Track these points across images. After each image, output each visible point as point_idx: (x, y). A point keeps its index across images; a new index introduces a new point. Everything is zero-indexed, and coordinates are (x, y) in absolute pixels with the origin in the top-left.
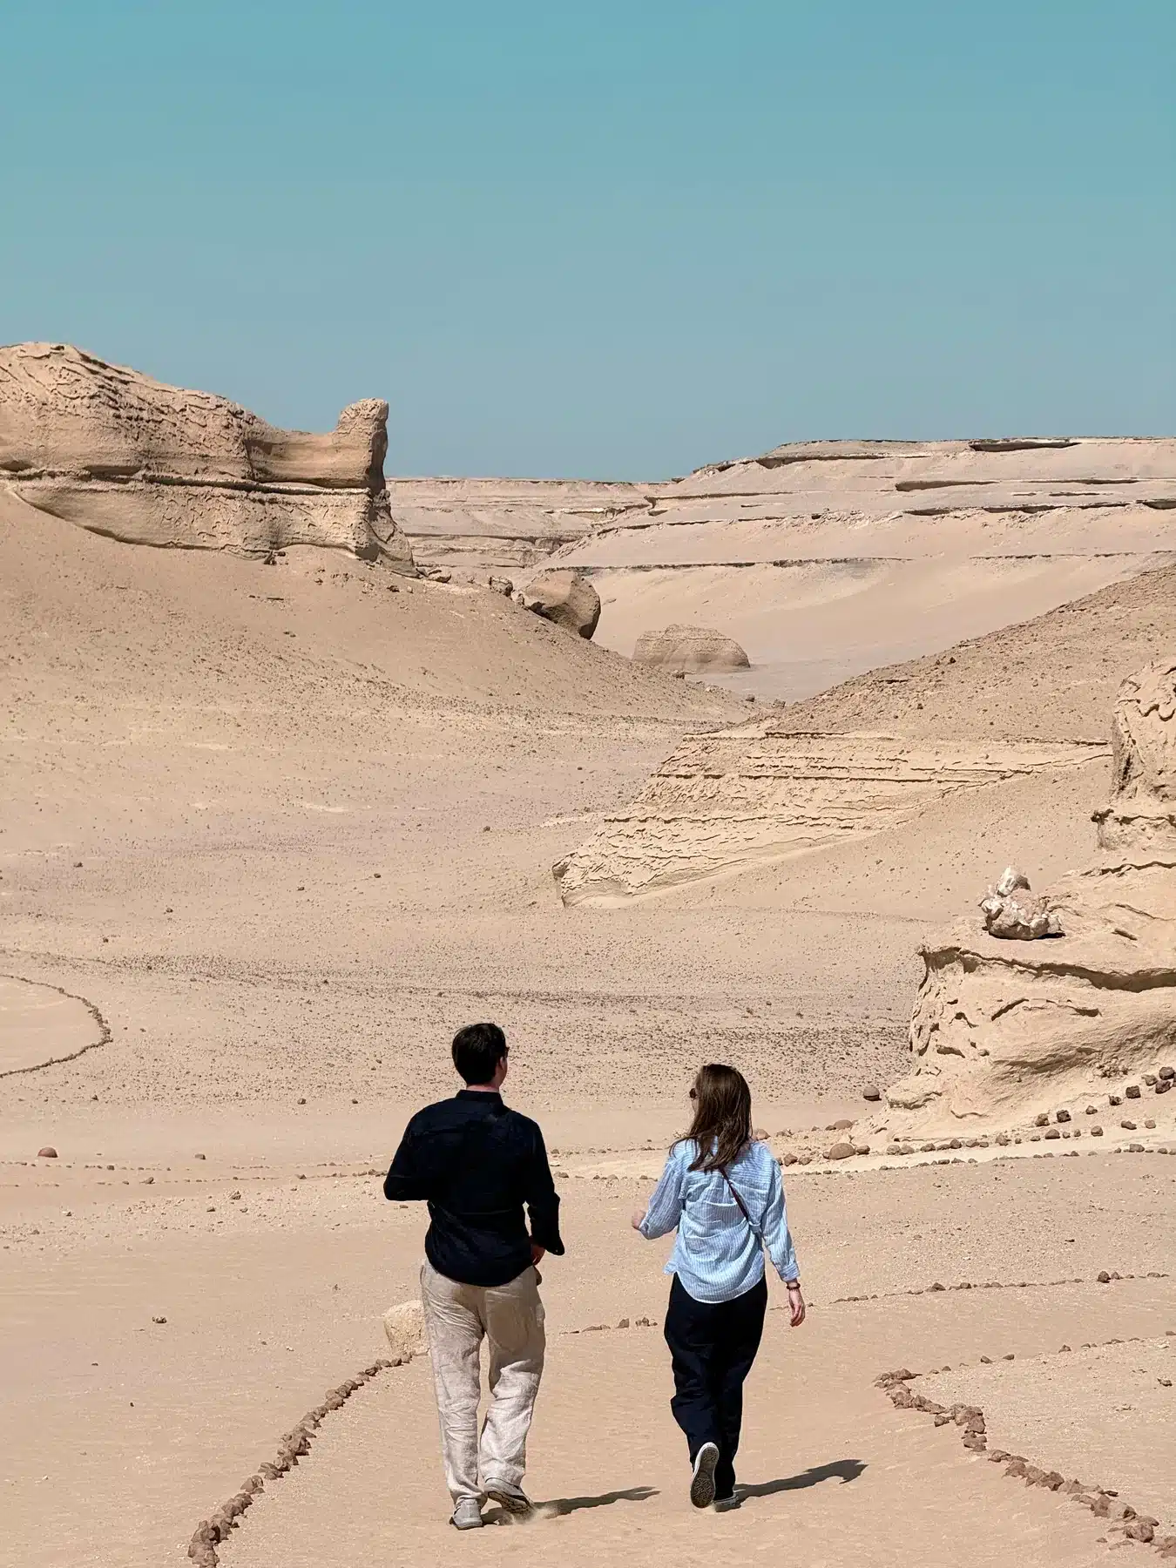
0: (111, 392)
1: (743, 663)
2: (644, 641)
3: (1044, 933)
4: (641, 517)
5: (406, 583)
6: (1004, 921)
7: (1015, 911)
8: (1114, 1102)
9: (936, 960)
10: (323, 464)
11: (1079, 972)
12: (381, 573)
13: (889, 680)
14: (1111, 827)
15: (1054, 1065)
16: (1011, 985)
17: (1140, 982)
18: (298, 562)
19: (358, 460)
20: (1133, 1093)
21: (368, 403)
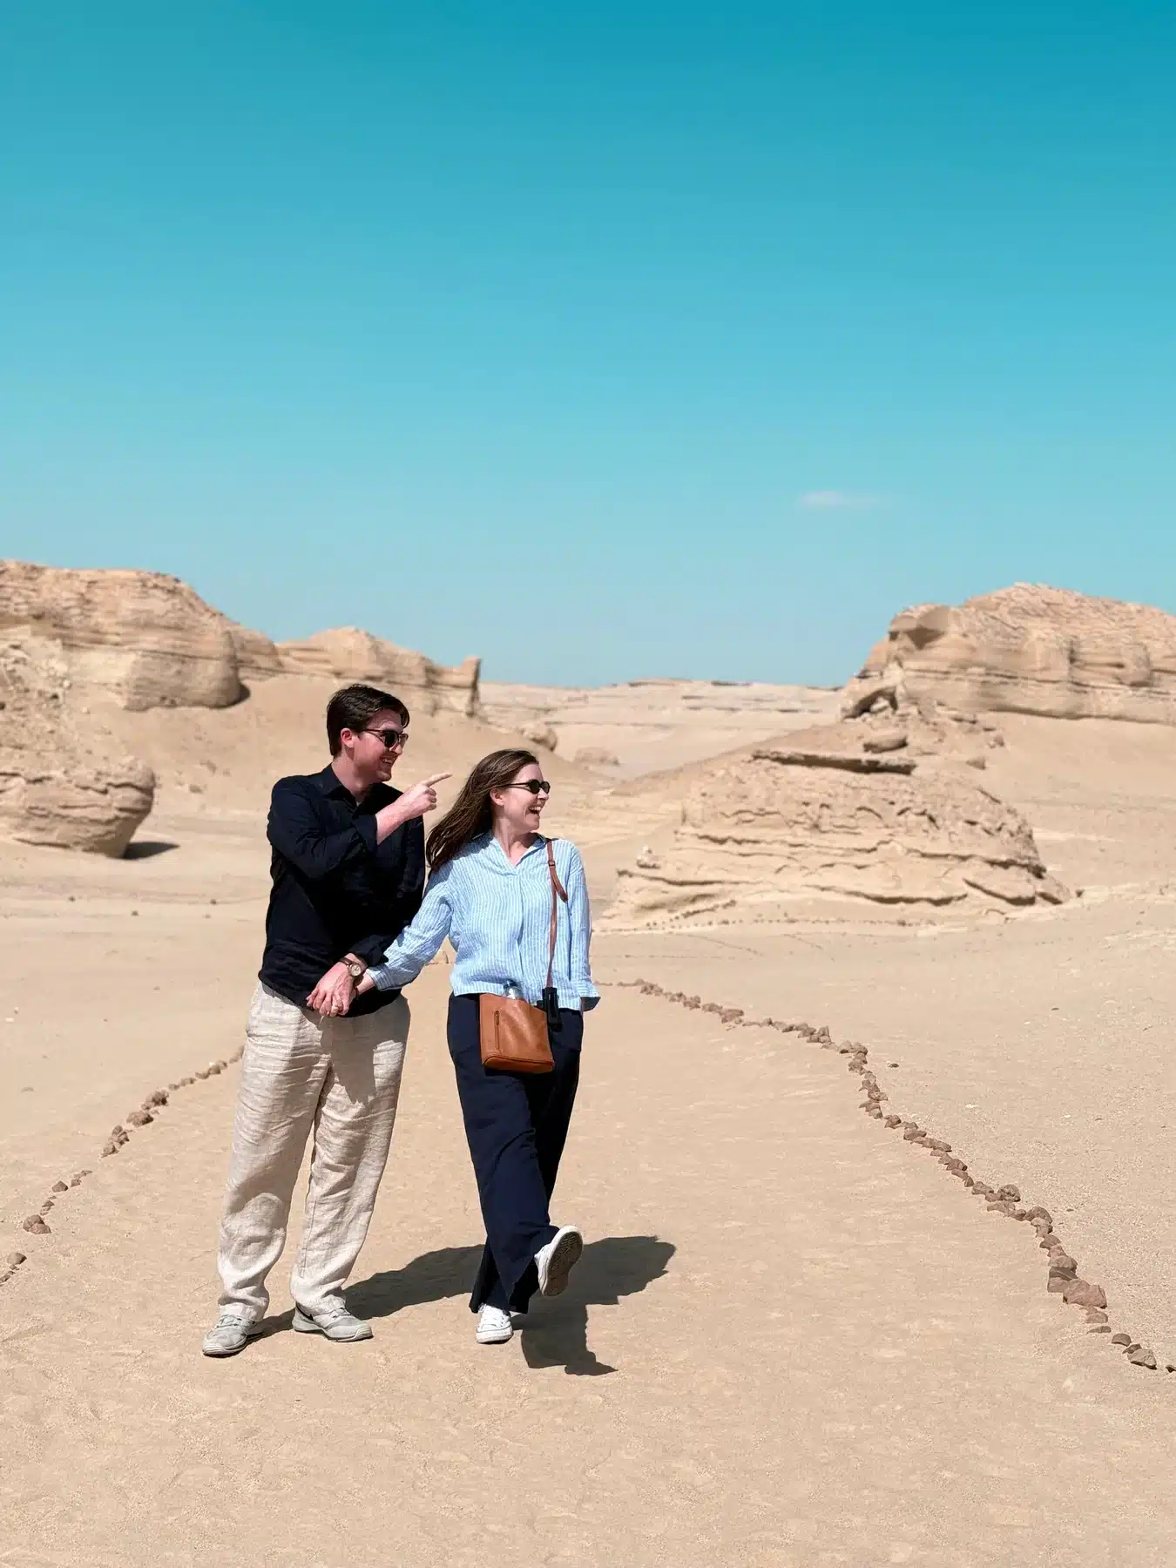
0: (376, 649)
1: (616, 763)
2: (579, 752)
3: (654, 867)
4: (582, 703)
5: (484, 726)
6: (642, 863)
7: (646, 860)
8: (671, 920)
9: (621, 873)
10: (455, 679)
11: (664, 880)
12: (475, 722)
13: (656, 776)
14: (679, 836)
15: (654, 907)
16: (646, 883)
17: (682, 884)
18: (443, 716)
19: (469, 679)
20: (677, 918)
21: (473, 658)
